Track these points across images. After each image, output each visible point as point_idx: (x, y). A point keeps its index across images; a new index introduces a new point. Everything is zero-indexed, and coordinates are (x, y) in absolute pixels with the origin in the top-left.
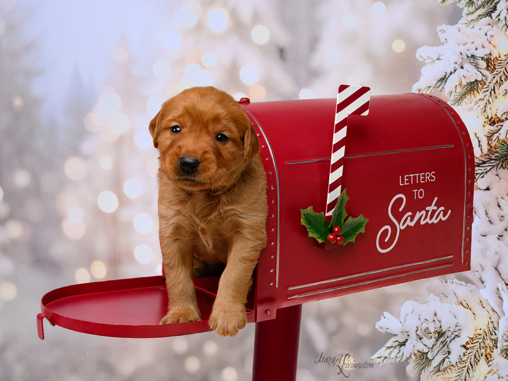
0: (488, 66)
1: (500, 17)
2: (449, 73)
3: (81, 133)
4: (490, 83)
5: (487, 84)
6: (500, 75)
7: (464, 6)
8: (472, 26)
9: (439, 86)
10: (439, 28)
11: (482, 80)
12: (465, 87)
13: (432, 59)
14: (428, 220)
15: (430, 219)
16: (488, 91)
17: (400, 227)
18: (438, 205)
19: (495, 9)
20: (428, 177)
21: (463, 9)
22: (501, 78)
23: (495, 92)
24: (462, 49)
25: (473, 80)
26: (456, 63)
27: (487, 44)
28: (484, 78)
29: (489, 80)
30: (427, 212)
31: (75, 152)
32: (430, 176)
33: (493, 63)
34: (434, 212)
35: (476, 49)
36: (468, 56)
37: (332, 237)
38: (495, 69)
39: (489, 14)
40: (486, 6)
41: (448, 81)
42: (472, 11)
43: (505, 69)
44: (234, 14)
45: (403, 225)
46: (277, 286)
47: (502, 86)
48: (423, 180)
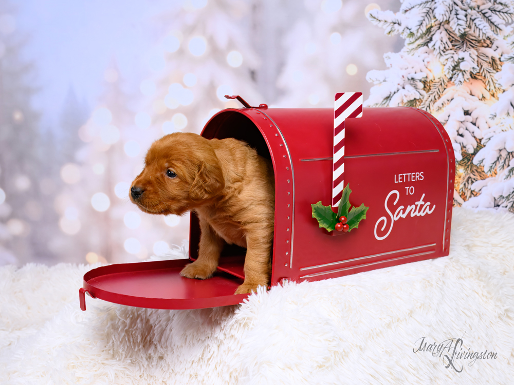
0: (425, 87)
1: (435, 47)
2: (393, 92)
3: (76, 143)
4: (426, 101)
5: (424, 102)
6: (434, 94)
7: (406, 37)
8: (412, 54)
9: (385, 103)
10: (385, 55)
11: (420, 99)
12: (405, 104)
13: (379, 81)
14: (417, 213)
15: (419, 212)
16: (424, 107)
17: (394, 218)
18: (425, 200)
19: (431, 39)
20: (418, 177)
21: (405, 40)
22: (435, 97)
23: (430, 108)
24: (404, 73)
25: (412, 99)
26: (399, 84)
27: (424, 69)
28: (421, 97)
29: (425, 99)
30: (416, 206)
31: (71, 159)
32: (419, 176)
33: (428, 84)
34: (422, 206)
35: (416, 73)
36: (409, 79)
37: (339, 226)
38: (430, 89)
39: (426, 44)
40: (424, 38)
41: (392, 99)
42: (412, 41)
43: (439, 89)
44: (211, 41)
45: (397, 216)
46: (291, 267)
47: (436, 104)
48: (414, 179)
